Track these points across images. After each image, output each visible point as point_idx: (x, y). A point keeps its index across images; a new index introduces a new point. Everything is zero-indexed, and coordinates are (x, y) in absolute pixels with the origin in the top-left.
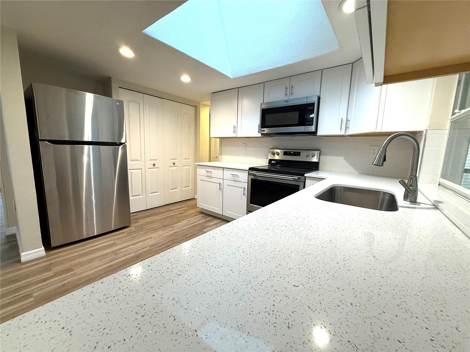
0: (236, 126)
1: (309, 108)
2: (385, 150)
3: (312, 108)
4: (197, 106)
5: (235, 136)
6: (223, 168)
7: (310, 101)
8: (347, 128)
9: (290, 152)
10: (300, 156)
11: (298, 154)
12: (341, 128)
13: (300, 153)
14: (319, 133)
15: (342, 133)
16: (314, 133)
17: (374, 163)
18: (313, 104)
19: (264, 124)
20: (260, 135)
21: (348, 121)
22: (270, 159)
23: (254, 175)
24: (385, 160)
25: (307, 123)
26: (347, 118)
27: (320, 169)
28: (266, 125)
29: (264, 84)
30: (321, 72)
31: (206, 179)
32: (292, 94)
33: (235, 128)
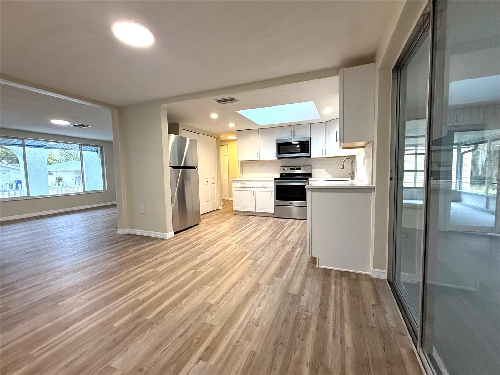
0: (258, 153)
1: (306, 143)
2: (344, 164)
4: (218, 138)
5: (258, 159)
6: (255, 180)
7: (306, 140)
8: (325, 154)
9: (294, 168)
10: (300, 170)
12: (323, 154)
13: (300, 168)
14: (312, 157)
15: (323, 156)
16: (309, 157)
17: (341, 168)
18: (308, 142)
19: (279, 152)
20: (276, 158)
21: (325, 150)
22: (281, 174)
23: (278, 182)
24: (344, 167)
25: (305, 151)
26: (325, 149)
27: (312, 177)
28: (280, 152)
29: (277, 128)
30: (310, 125)
31: (241, 189)
32: (295, 135)
33: (258, 155)
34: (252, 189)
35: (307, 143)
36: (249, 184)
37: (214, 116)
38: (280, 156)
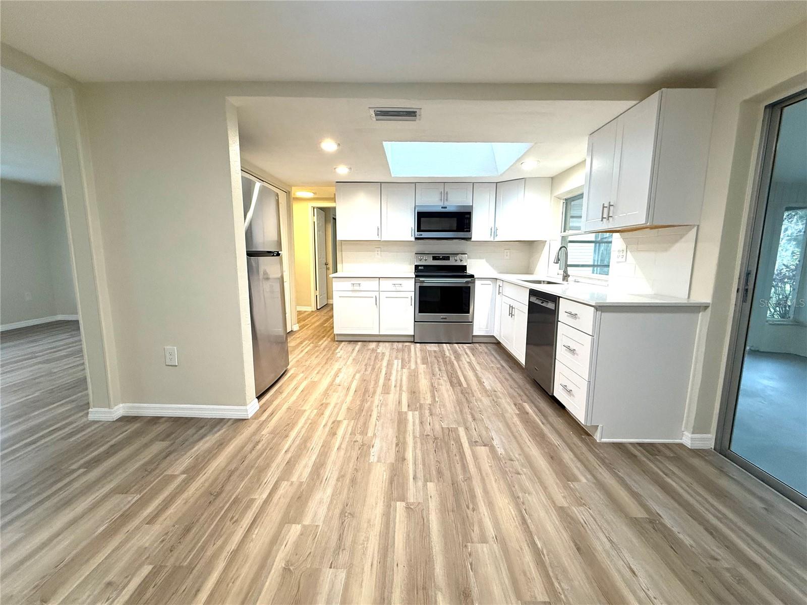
0: (379, 227)
1: (467, 216)
3: (468, 216)
4: (289, 192)
6: (379, 278)
8: (494, 236)
9: (439, 257)
10: (449, 260)
11: (447, 258)
12: (491, 235)
13: (449, 257)
14: (473, 239)
15: (492, 239)
16: (469, 239)
18: (469, 213)
19: (419, 227)
20: (413, 239)
21: (495, 229)
22: (415, 266)
23: (423, 282)
25: (465, 230)
26: (495, 227)
28: (422, 229)
29: (415, 185)
30: (472, 185)
31: (350, 294)
32: (447, 200)
33: (379, 230)
34: (374, 294)
35: (469, 216)
36: (366, 285)
37: (329, 145)
38: (422, 235)
